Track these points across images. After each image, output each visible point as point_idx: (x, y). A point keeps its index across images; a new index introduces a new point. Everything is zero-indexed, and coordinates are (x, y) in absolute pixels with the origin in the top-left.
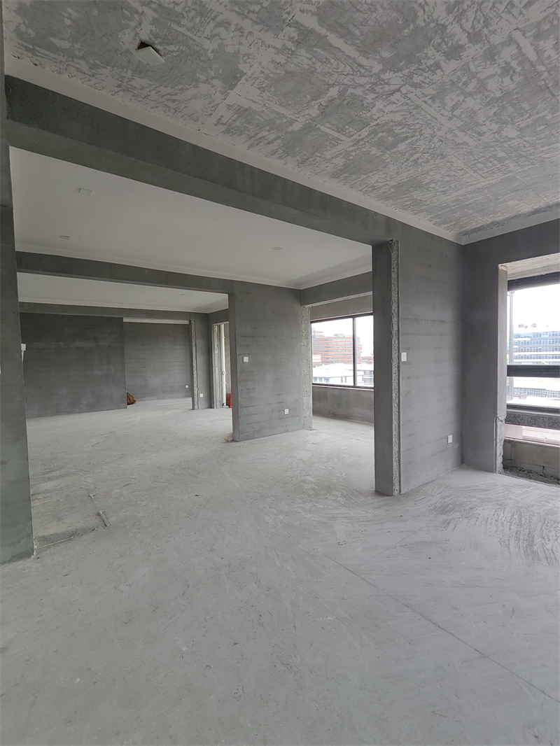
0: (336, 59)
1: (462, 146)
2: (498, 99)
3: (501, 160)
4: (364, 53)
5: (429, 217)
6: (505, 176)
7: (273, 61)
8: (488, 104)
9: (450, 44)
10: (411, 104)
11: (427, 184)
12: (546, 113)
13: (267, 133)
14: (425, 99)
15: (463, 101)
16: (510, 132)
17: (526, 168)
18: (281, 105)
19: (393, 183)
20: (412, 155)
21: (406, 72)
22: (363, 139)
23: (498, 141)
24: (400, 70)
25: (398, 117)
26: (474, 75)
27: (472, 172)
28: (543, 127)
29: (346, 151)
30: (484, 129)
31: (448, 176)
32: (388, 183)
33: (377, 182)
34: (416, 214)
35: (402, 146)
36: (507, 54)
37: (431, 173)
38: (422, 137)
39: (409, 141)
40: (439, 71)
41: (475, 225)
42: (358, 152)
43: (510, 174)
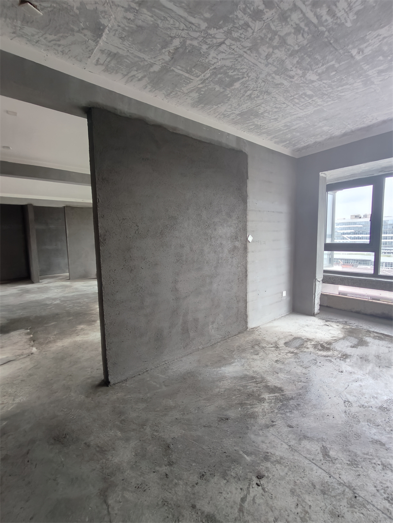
0: (172, 17)
1: (280, 86)
2: (297, 51)
3: (310, 97)
4: (191, 13)
5: (269, 137)
6: (316, 109)
7: (125, 18)
8: (291, 55)
9: (252, 9)
10: (236, 53)
11: (262, 113)
12: (333, 62)
13: (136, 73)
14: (245, 50)
15: (273, 52)
16: (311, 76)
17: (329, 103)
18: (140, 51)
19: (237, 112)
20: (246, 92)
21: (225, 29)
22: (207, 79)
23: (305, 83)
24: (221, 27)
25: (228, 63)
26: (275, 33)
27: (292, 106)
28: (334, 73)
29: (197, 87)
30: (292, 73)
31: (276, 107)
32: (234, 112)
33: (225, 111)
34: (259, 135)
35: (237, 85)
36: (295, 17)
37: (263, 105)
38: (250, 79)
39: (241, 81)
40: (249, 29)
41: (303, 144)
42: (206, 88)
43: (319, 108)
